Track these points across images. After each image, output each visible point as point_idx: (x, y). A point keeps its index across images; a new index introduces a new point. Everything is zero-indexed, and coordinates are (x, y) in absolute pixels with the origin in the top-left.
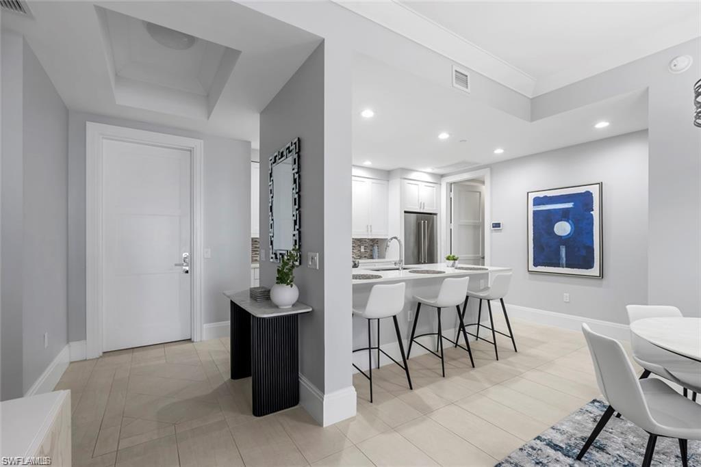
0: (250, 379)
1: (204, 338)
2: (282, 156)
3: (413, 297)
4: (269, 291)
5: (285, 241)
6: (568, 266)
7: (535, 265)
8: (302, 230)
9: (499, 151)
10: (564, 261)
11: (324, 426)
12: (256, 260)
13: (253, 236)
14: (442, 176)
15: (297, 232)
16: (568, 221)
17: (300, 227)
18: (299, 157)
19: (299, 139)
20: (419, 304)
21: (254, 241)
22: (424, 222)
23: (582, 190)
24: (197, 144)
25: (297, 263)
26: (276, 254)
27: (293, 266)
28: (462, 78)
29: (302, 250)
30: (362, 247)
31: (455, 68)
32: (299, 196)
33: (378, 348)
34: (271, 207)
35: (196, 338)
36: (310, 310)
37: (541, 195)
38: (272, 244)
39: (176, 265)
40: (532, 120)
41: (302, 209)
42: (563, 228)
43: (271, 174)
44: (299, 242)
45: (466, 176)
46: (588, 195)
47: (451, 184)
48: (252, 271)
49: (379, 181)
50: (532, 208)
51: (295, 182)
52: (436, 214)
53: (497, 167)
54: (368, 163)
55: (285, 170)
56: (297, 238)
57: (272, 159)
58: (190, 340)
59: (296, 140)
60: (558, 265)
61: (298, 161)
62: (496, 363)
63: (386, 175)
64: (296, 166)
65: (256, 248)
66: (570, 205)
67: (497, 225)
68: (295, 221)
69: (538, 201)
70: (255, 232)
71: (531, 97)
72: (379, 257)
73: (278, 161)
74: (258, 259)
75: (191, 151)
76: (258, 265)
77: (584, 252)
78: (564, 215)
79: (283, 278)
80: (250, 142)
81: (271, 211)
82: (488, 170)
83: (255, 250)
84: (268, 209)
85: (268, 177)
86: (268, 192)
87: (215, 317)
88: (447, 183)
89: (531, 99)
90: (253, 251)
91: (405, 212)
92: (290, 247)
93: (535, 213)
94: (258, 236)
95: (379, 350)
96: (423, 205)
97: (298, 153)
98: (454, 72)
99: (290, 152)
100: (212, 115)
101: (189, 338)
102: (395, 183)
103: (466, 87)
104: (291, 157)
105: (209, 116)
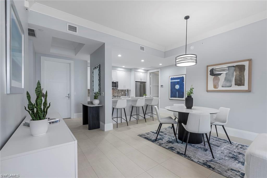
0: (88, 125)
1: (74, 118)
2: (96, 68)
3: (131, 105)
4: (92, 102)
5: (96, 90)
6: (179, 97)
7: (171, 97)
8: (100, 87)
9: (161, 64)
10: (177, 96)
11: (105, 131)
12: (89, 96)
13: (88, 89)
14: (148, 70)
15: (99, 87)
16: (178, 85)
17: (100, 86)
18: (100, 69)
19: (100, 65)
20: (133, 106)
21: (89, 90)
22: (142, 85)
23: (181, 76)
24: (72, 62)
25: (99, 95)
26: (94, 93)
27: (98, 96)
28: (142, 48)
29: (101, 92)
30: (123, 92)
31: (140, 46)
32: (100, 79)
33: (121, 117)
34: (93, 81)
35: (72, 117)
36: (102, 105)
37: (172, 77)
38: (93, 90)
39: (66, 97)
40: (165, 57)
41: (101, 82)
42: (177, 87)
43: (93, 72)
44: (100, 90)
45: (155, 70)
46: (183, 77)
47: (151, 73)
48: (88, 99)
49: (128, 72)
50: (170, 81)
51: (99, 75)
52: (146, 82)
53: (162, 68)
54: (124, 67)
55: (96, 72)
56: (99, 89)
57: (93, 68)
58: (70, 118)
59: (99, 65)
60: (176, 97)
61: (100, 70)
62: (153, 122)
63: (130, 70)
64: (99, 71)
65: (89, 92)
66: (179, 80)
67: (162, 86)
68: (99, 85)
69: (172, 79)
70: (89, 87)
71: (164, 51)
73: (95, 69)
74: (90, 95)
75: (70, 64)
76: (90, 97)
77: (182, 94)
78: (178, 83)
79: (96, 98)
80: (87, 61)
81: (93, 82)
82: (160, 69)
83: (89, 93)
84: (92, 81)
85: (92, 73)
86: (92, 77)
87: (77, 112)
88: (149, 73)
89: (165, 52)
90: (88, 93)
91: (136, 82)
92: (98, 91)
93: (171, 82)
94: (90, 89)
95: (121, 118)
96: (141, 79)
97: (99, 68)
98: (140, 47)
99: (98, 67)
100: (77, 55)
101: (70, 117)
102: (133, 72)
103: (144, 51)
104: (98, 69)
105: (76, 55)
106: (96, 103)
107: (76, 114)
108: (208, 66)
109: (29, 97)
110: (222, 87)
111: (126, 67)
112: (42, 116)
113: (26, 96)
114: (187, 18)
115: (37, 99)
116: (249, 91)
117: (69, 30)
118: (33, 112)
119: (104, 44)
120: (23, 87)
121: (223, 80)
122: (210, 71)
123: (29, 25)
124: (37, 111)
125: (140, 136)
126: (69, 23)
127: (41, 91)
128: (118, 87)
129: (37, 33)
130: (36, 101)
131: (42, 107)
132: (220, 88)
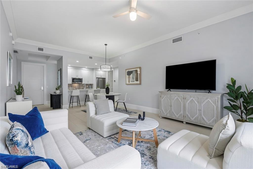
3: (85, 94)
4: (55, 92)
8: (61, 82)
19: (61, 69)
24: (45, 65)
25: (60, 87)
28: (91, 58)
32: (61, 77)
34: (58, 78)
35: (45, 104)
36: (61, 94)
38: (58, 85)
39: (40, 89)
40: (109, 62)
41: (61, 79)
52: (105, 78)
54: (86, 67)
57: (58, 70)
63: (92, 69)
64: (60, 73)
67: (115, 81)
71: (109, 58)
72: (91, 88)
75: (43, 66)
79: (57, 89)
85: (57, 73)
86: (57, 76)
91: (97, 78)
95: (78, 102)
98: (88, 57)
101: (43, 104)
102: (94, 71)
103: (92, 59)
104: (60, 71)
105: (47, 60)
106: (58, 92)
107: (47, 101)
108: (126, 70)
109: (15, 87)
110: (131, 82)
111: (88, 67)
112: (20, 94)
113: (14, 87)
114: (106, 45)
115: (19, 88)
116: (140, 84)
117: (38, 50)
118: (17, 92)
119: (62, 56)
120: (12, 84)
121: (131, 78)
122: (127, 73)
123: (14, 49)
124: (18, 92)
125: (82, 111)
126: (38, 46)
127: (20, 85)
128: (82, 82)
129: (19, 52)
130: (18, 89)
131: (21, 91)
132: (131, 83)
